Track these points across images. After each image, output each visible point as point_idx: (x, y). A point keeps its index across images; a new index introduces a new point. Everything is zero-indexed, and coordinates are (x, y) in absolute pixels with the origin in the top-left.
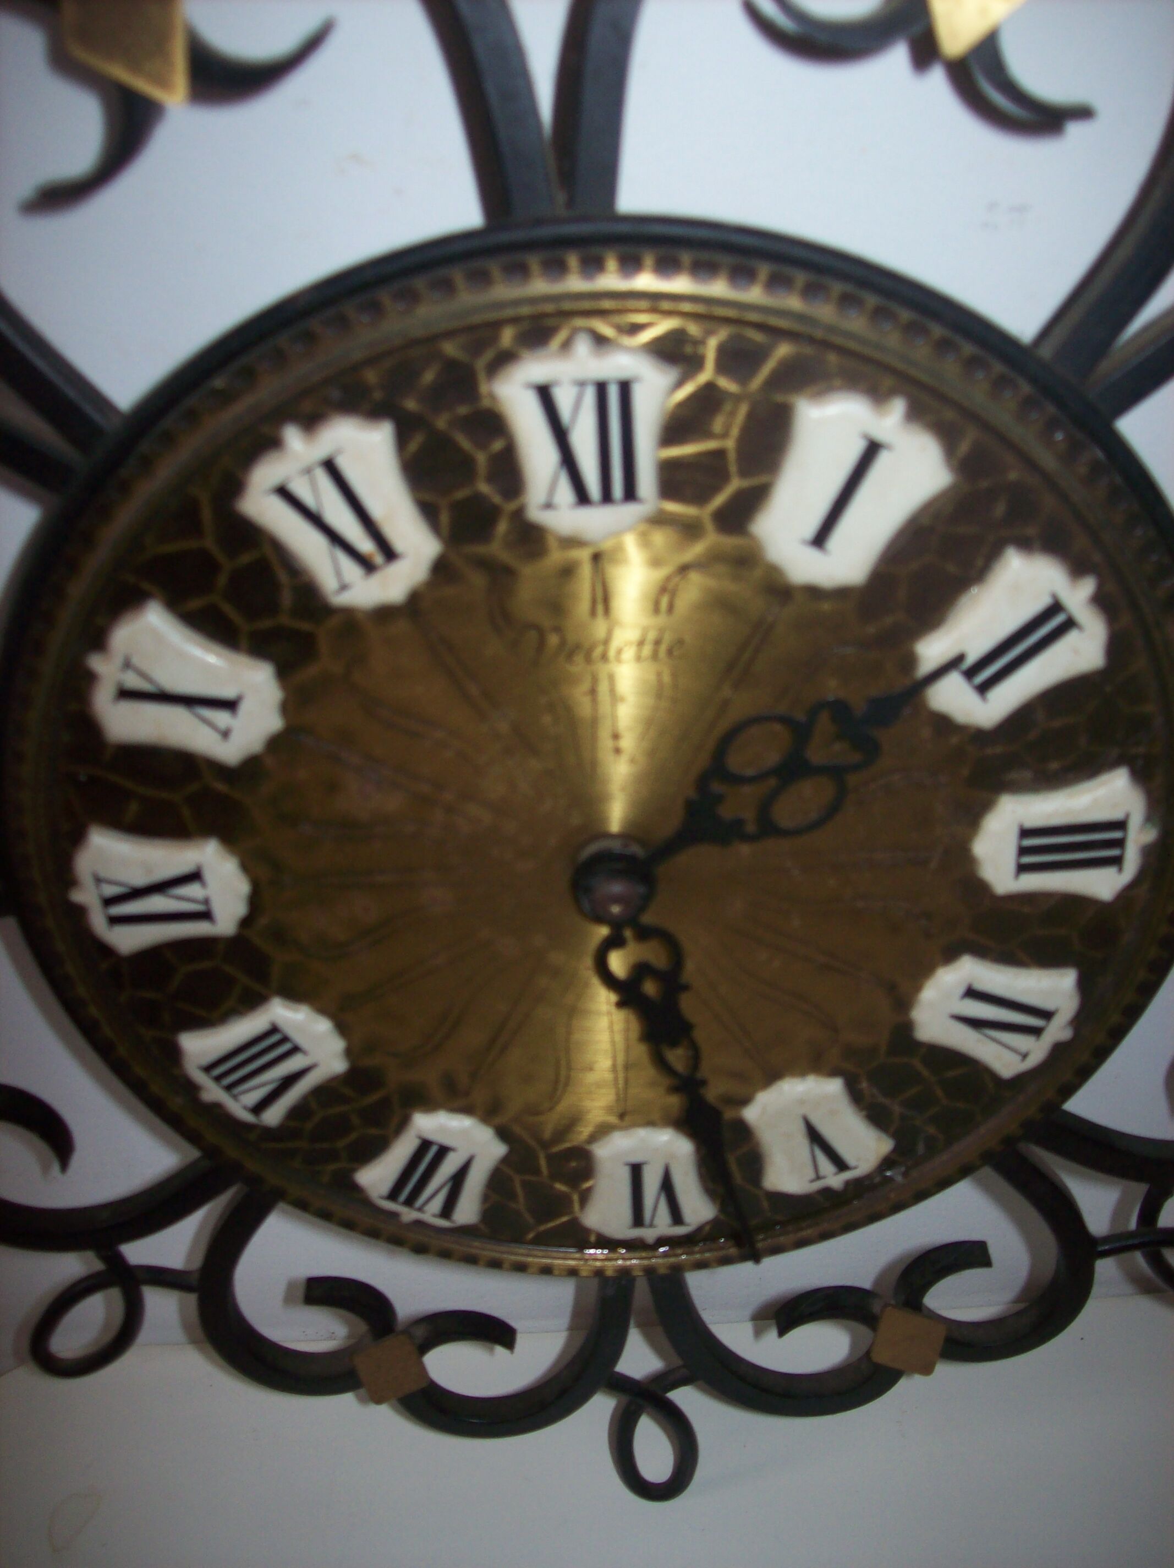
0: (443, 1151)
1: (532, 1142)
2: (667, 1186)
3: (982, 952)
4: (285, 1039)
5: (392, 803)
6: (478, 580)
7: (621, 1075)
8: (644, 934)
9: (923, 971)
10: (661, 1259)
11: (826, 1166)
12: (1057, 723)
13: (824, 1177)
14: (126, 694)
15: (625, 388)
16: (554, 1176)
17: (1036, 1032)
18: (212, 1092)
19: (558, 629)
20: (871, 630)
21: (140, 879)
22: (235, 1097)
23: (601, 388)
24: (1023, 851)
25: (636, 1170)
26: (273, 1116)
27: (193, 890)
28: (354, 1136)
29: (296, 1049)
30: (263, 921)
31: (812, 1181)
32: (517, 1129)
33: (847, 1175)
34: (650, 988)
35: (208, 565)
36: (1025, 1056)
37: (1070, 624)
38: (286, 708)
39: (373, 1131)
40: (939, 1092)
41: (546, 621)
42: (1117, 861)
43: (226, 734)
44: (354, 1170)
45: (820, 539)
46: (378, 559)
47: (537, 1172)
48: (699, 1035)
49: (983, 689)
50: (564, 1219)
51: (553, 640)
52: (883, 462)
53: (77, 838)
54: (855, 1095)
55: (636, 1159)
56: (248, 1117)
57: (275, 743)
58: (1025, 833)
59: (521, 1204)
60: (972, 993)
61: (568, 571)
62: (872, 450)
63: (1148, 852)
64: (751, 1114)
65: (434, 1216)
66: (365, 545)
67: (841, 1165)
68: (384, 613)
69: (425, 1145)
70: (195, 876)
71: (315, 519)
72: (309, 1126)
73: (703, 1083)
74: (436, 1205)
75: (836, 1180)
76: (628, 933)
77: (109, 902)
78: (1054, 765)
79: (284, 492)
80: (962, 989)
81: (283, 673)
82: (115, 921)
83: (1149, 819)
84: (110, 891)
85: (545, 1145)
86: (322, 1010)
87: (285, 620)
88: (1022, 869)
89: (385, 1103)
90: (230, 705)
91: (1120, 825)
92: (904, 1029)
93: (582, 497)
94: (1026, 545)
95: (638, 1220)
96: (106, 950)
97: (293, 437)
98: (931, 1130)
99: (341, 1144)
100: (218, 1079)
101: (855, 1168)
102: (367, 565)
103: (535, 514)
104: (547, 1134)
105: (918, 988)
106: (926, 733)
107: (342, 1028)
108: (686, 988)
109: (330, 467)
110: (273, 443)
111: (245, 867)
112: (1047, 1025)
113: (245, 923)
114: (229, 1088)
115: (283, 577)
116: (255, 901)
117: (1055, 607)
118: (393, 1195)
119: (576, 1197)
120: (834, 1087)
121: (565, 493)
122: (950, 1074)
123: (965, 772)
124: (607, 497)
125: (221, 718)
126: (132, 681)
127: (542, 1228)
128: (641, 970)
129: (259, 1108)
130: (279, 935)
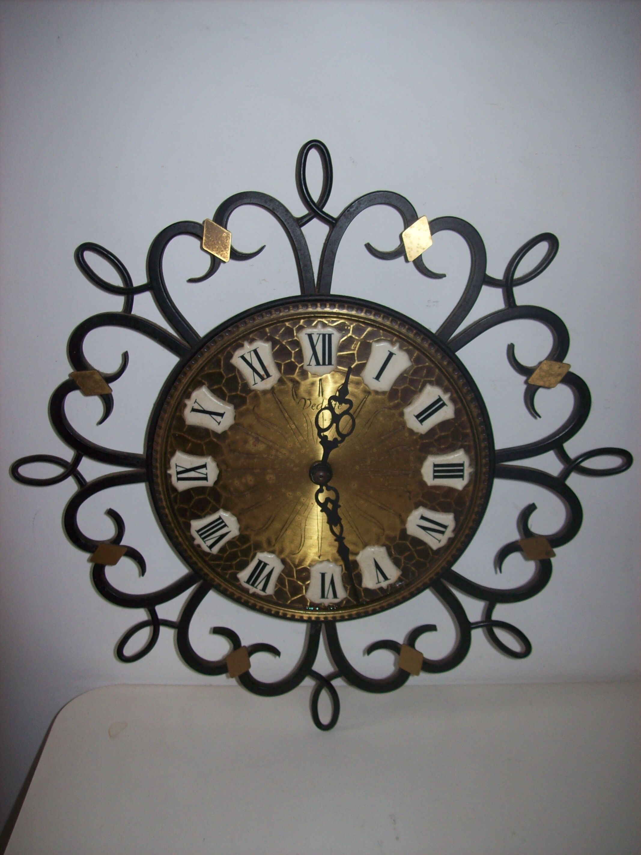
0: (265, 565)
1: (292, 566)
2: (332, 583)
3: (425, 506)
4: (223, 522)
5: (261, 447)
6: (290, 385)
7: (320, 541)
8: (328, 489)
9: (409, 512)
10: (330, 615)
11: (381, 578)
12: (443, 434)
13: (380, 582)
14: (194, 410)
15: (330, 336)
16: (298, 579)
17: (442, 533)
18: (198, 540)
19: (310, 399)
20: (391, 404)
21: (189, 467)
22: (205, 542)
23: (324, 335)
24: (435, 471)
25: (323, 575)
26: (215, 550)
27: (203, 470)
28: (238, 560)
29: (225, 525)
30: (221, 483)
31: (377, 584)
32: (288, 560)
33: (388, 582)
34: (330, 506)
35: (221, 376)
36: (440, 541)
37: (444, 404)
38: (235, 418)
39: (244, 558)
40: (415, 555)
41: (307, 398)
42: (462, 476)
43: (219, 423)
44: (238, 573)
45: (378, 378)
46: (265, 377)
47: (293, 577)
48: (343, 522)
49: (421, 421)
50: (300, 595)
51: (308, 402)
52: (394, 357)
53: (173, 454)
54: (390, 554)
55: (323, 572)
56: (207, 550)
57: (232, 428)
58: (435, 466)
59: (287, 589)
60: (423, 518)
61: (313, 384)
62: (391, 355)
63: (470, 474)
64: (359, 558)
65: (260, 590)
66: (262, 373)
67: (386, 578)
68: (265, 392)
69: (260, 562)
70: (204, 466)
71: (250, 365)
72: (225, 555)
73: (344, 538)
74: (261, 586)
75: (384, 584)
76: (324, 488)
77: (178, 473)
78: (443, 447)
79: (243, 357)
80: (420, 516)
81: (236, 407)
82: (179, 479)
83: (470, 465)
84: (180, 469)
85: (296, 566)
86: (234, 514)
87: (239, 393)
88: (435, 477)
89: (249, 548)
90: (222, 415)
91: (462, 465)
92: (404, 531)
93: (318, 363)
94: (431, 383)
95: (323, 596)
96: (175, 490)
97: (246, 345)
98: (413, 569)
99: (234, 563)
100: (200, 535)
101: (390, 579)
102: (262, 378)
103: (306, 367)
104: (297, 561)
105: (408, 516)
106: (407, 434)
107: (239, 521)
108: (340, 506)
109: (255, 351)
110: (242, 346)
111: (218, 466)
112: (446, 530)
113: (216, 483)
114: (203, 539)
115: (240, 381)
116: (219, 476)
117: (440, 399)
118: (248, 582)
119: (304, 587)
120: (383, 550)
121: (313, 362)
122: (419, 548)
123: (418, 447)
124: (324, 364)
125: (219, 418)
126: (196, 407)
127: (293, 599)
128: (327, 500)
129: (211, 547)
130: (225, 487)
